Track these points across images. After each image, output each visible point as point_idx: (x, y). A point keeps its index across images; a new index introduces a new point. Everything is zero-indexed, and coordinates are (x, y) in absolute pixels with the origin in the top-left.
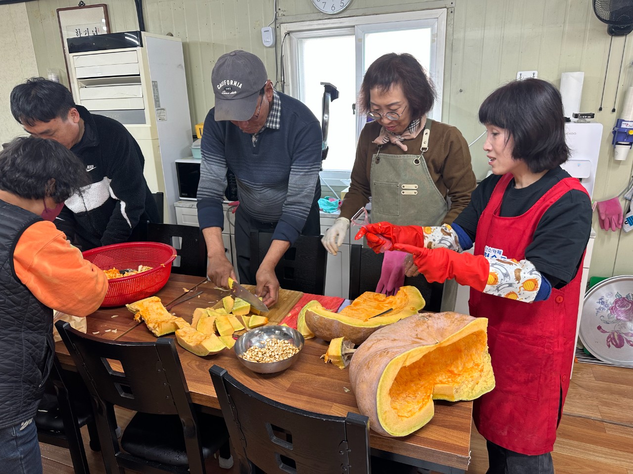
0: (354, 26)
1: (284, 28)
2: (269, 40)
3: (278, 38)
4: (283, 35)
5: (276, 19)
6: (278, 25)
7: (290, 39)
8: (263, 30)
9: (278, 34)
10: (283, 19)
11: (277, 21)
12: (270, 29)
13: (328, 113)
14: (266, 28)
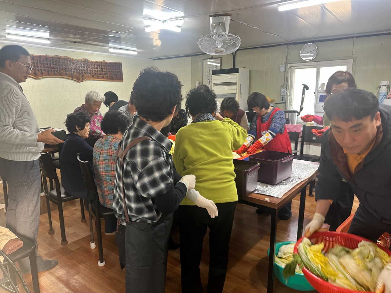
0: (316, 65)
1: (289, 65)
2: (282, 69)
3: (286, 69)
4: (288, 68)
5: (286, 62)
6: (286, 64)
7: (291, 69)
8: (281, 66)
9: (286, 67)
10: (289, 62)
11: (287, 63)
12: (284, 66)
13: (304, 95)
14: (282, 66)
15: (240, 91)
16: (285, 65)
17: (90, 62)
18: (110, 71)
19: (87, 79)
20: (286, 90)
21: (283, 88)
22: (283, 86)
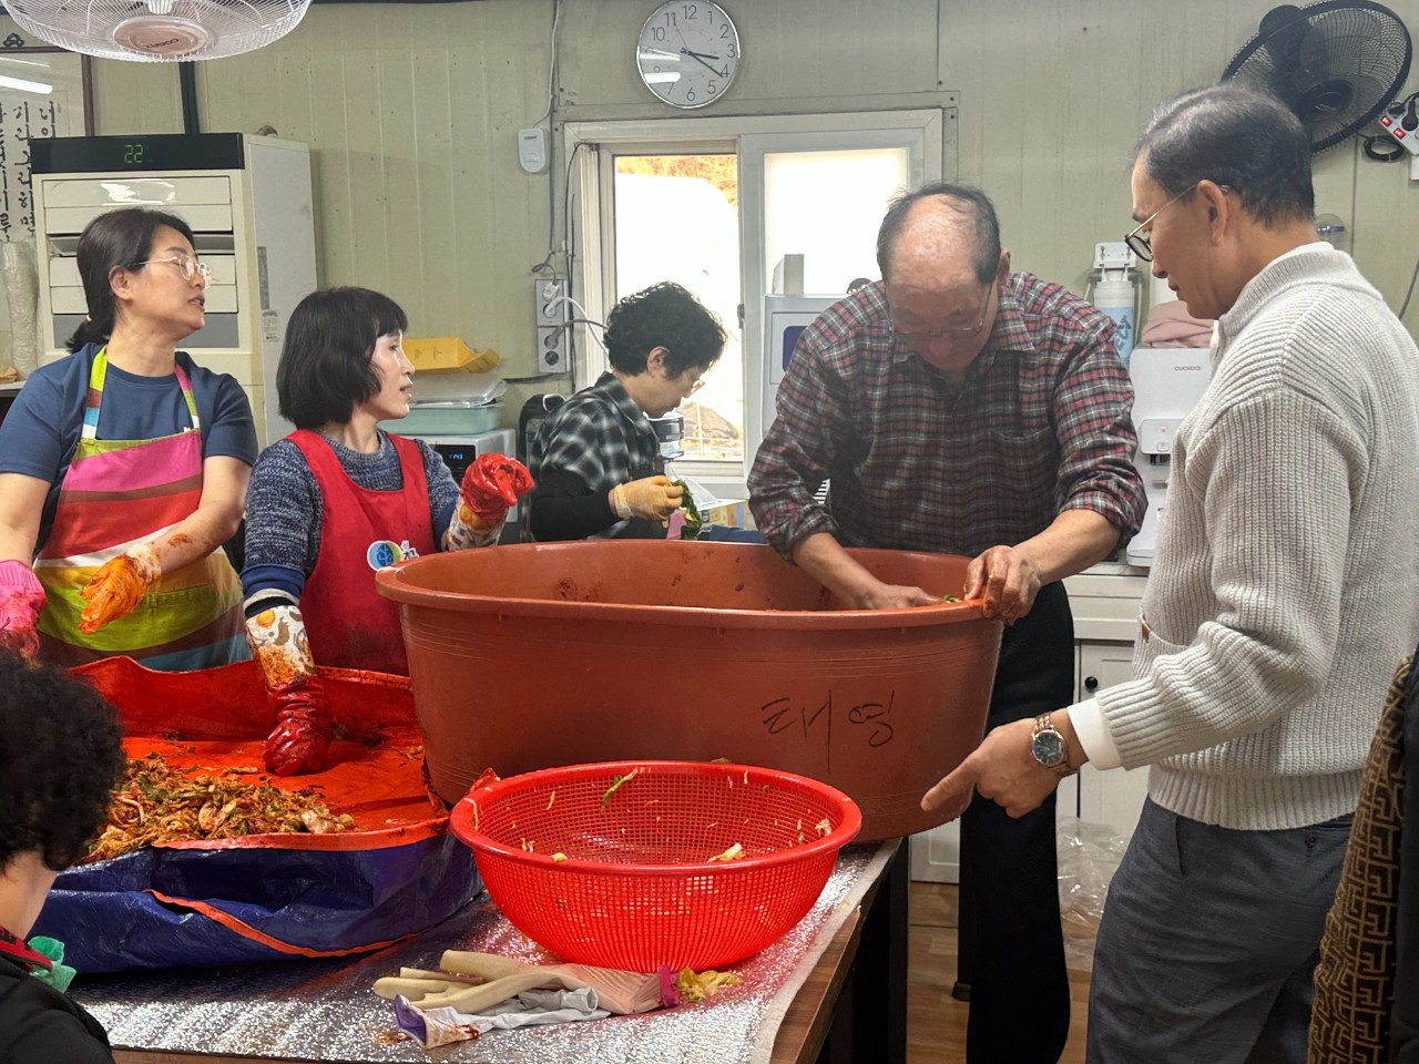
1: (573, 133)
2: (535, 158)
3: (557, 152)
4: (569, 146)
5: (553, 111)
6: (556, 125)
8: (522, 134)
9: (557, 144)
10: (571, 112)
11: (558, 116)
12: (540, 132)
14: (530, 132)
15: (264, 294)
16: (546, 125)
20: (570, 296)
21: (545, 278)
22: (546, 264)
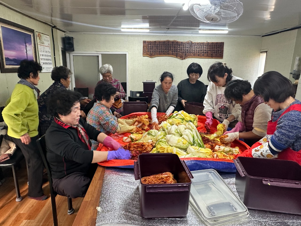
17: (194, 44)
18: (211, 49)
19: (188, 57)
